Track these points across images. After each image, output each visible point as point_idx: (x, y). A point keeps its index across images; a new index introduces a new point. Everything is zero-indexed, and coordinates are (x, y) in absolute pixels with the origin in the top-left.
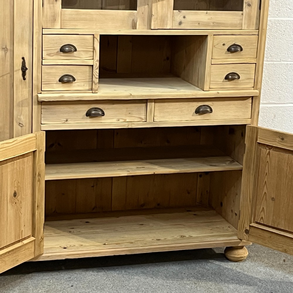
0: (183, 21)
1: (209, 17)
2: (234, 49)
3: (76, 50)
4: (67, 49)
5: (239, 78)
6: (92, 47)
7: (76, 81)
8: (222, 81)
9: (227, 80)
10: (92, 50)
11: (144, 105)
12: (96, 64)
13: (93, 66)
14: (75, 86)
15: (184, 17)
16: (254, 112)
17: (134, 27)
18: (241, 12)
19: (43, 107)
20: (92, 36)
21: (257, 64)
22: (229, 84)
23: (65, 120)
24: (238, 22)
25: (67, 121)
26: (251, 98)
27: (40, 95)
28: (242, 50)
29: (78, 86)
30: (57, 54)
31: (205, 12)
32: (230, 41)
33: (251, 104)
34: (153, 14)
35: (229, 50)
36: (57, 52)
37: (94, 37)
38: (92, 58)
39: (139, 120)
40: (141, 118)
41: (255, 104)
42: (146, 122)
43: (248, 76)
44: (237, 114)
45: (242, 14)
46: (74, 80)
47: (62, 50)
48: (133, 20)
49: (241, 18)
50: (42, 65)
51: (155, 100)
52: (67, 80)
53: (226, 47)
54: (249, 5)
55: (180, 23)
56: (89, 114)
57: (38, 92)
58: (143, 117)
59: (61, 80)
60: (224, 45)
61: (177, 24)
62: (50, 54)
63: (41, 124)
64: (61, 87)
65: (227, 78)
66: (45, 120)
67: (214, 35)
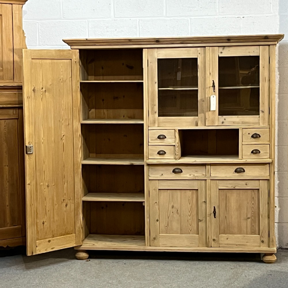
0: (224, 121)
1: (240, 119)
2: (256, 136)
3: (166, 137)
4: (162, 137)
5: (260, 152)
6: (174, 136)
7: (166, 154)
8: (250, 154)
9: (252, 154)
10: (174, 137)
11: (205, 167)
12: (177, 145)
13: (175, 146)
14: (166, 156)
15: (225, 119)
16: (271, 172)
17: (197, 125)
18: (258, 116)
19: (150, 167)
20: (174, 130)
21: (270, 145)
22: (254, 156)
23: (161, 174)
24: (257, 121)
25: (162, 175)
26: (268, 164)
27: (147, 161)
28: (260, 136)
29: (168, 156)
30: (156, 140)
31: (237, 116)
32: (253, 132)
33: (269, 168)
34: (207, 117)
35: (252, 137)
36: (156, 139)
37: (175, 131)
38: (174, 142)
39: (202, 175)
40: (203, 174)
41: (271, 168)
42: (206, 176)
43: (265, 151)
44: (260, 173)
45: (259, 117)
46: (165, 153)
47: (159, 137)
48: (196, 122)
49: (259, 119)
50: (149, 145)
51: (211, 165)
52: (161, 153)
53: (251, 135)
54: (263, 112)
55: (223, 123)
56: (174, 171)
57: (147, 159)
58: (204, 174)
59: (159, 153)
60: (249, 134)
61: (221, 123)
62: (153, 140)
63: (149, 176)
64: (159, 157)
65: (252, 152)
66: (151, 174)
67: (243, 129)
